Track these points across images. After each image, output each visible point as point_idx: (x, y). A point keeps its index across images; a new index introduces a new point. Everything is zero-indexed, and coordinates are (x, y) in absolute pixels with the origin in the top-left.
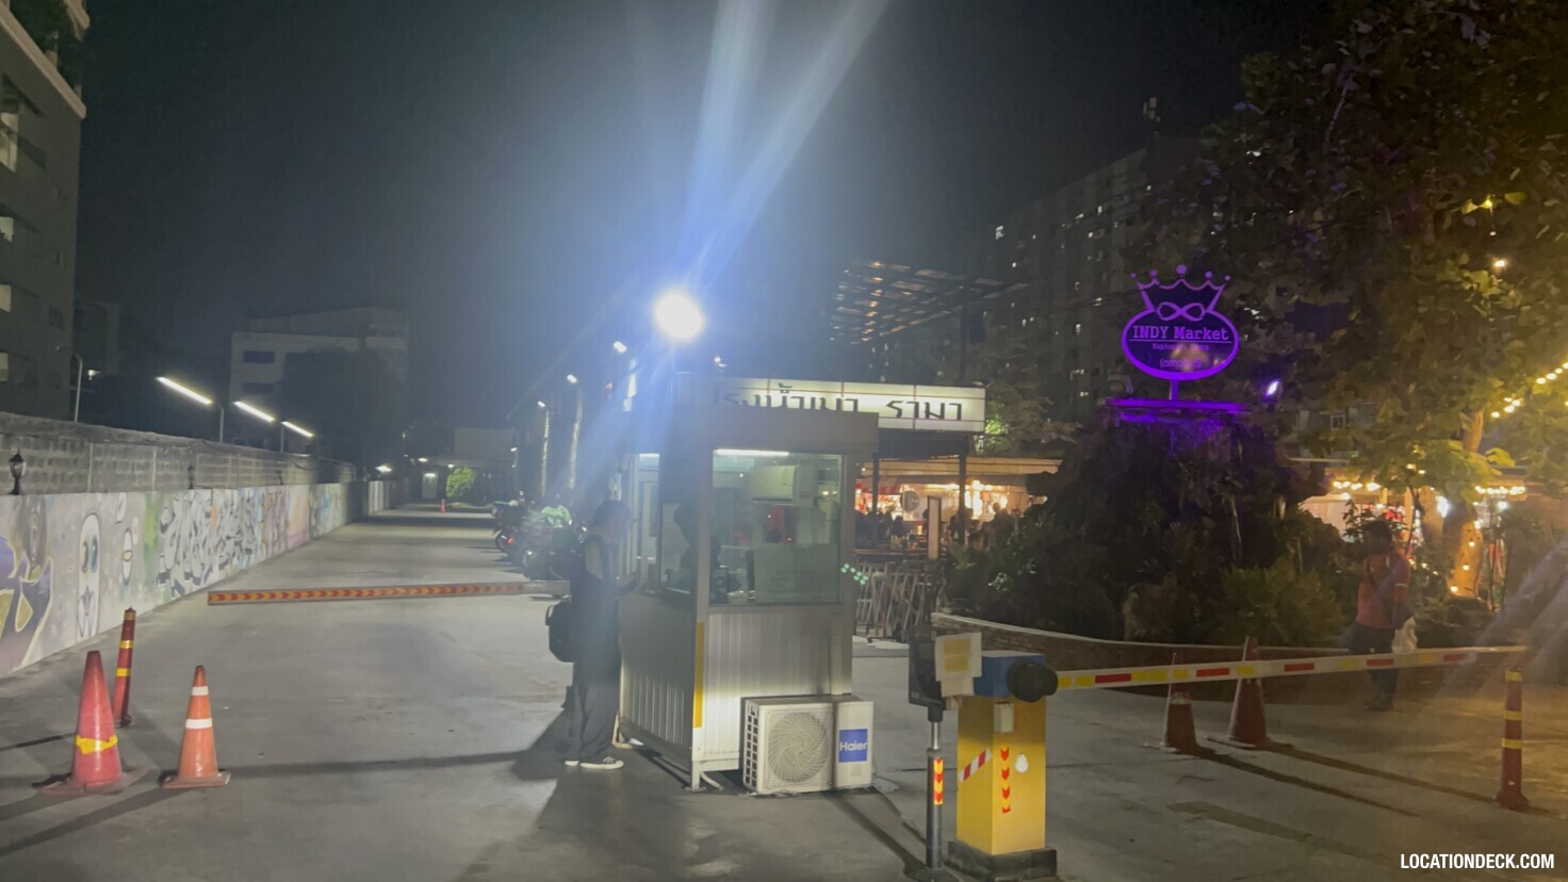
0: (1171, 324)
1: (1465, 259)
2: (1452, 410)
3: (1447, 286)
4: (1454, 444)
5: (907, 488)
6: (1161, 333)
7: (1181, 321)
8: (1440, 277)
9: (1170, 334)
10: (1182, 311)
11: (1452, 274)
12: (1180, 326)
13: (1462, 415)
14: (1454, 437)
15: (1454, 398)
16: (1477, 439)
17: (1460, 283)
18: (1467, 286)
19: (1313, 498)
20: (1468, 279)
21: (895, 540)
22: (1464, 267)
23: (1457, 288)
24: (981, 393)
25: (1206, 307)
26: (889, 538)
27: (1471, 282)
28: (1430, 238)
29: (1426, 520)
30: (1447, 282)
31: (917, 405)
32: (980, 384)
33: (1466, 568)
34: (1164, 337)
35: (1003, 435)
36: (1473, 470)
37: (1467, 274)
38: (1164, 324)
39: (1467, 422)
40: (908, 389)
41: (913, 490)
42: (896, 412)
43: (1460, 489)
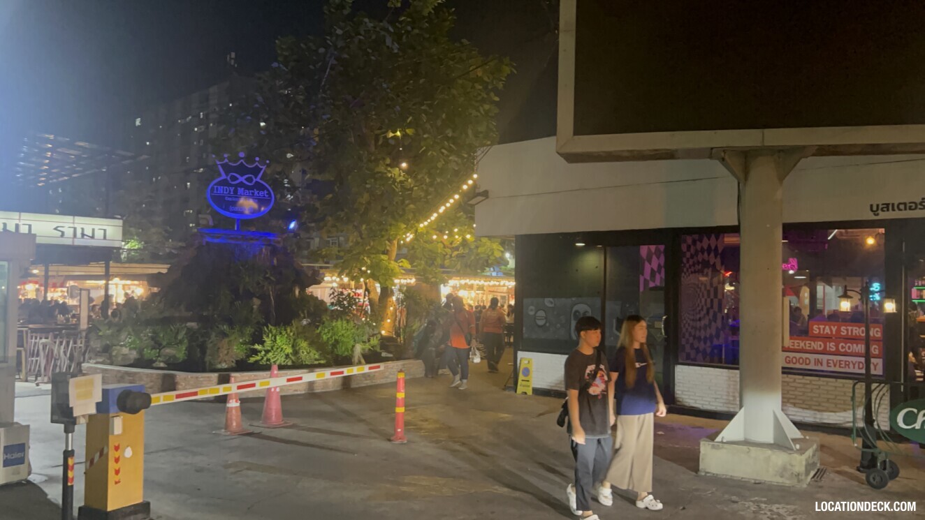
0: (236, 186)
1: (388, 161)
2: (382, 239)
3: (380, 175)
4: (383, 257)
5: (71, 283)
6: (230, 191)
7: (241, 185)
8: (377, 170)
9: (236, 192)
10: (242, 179)
11: (381, 168)
12: (241, 187)
13: (387, 242)
14: (384, 253)
15: (383, 233)
16: (394, 254)
17: (386, 173)
18: (389, 175)
19: (314, 286)
20: (389, 172)
21: (61, 318)
22: (388, 165)
23: (385, 176)
24: (120, 222)
25: (256, 178)
26: (57, 316)
27: (391, 173)
28: (373, 149)
29: (370, 297)
30: (380, 172)
31: (75, 229)
32: (119, 217)
33: (389, 321)
34: (232, 193)
35: (139, 249)
36: (392, 270)
37: (389, 169)
38: (232, 185)
39: (389, 246)
40: (69, 219)
41: (76, 284)
42: (60, 233)
43: (386, 280)
